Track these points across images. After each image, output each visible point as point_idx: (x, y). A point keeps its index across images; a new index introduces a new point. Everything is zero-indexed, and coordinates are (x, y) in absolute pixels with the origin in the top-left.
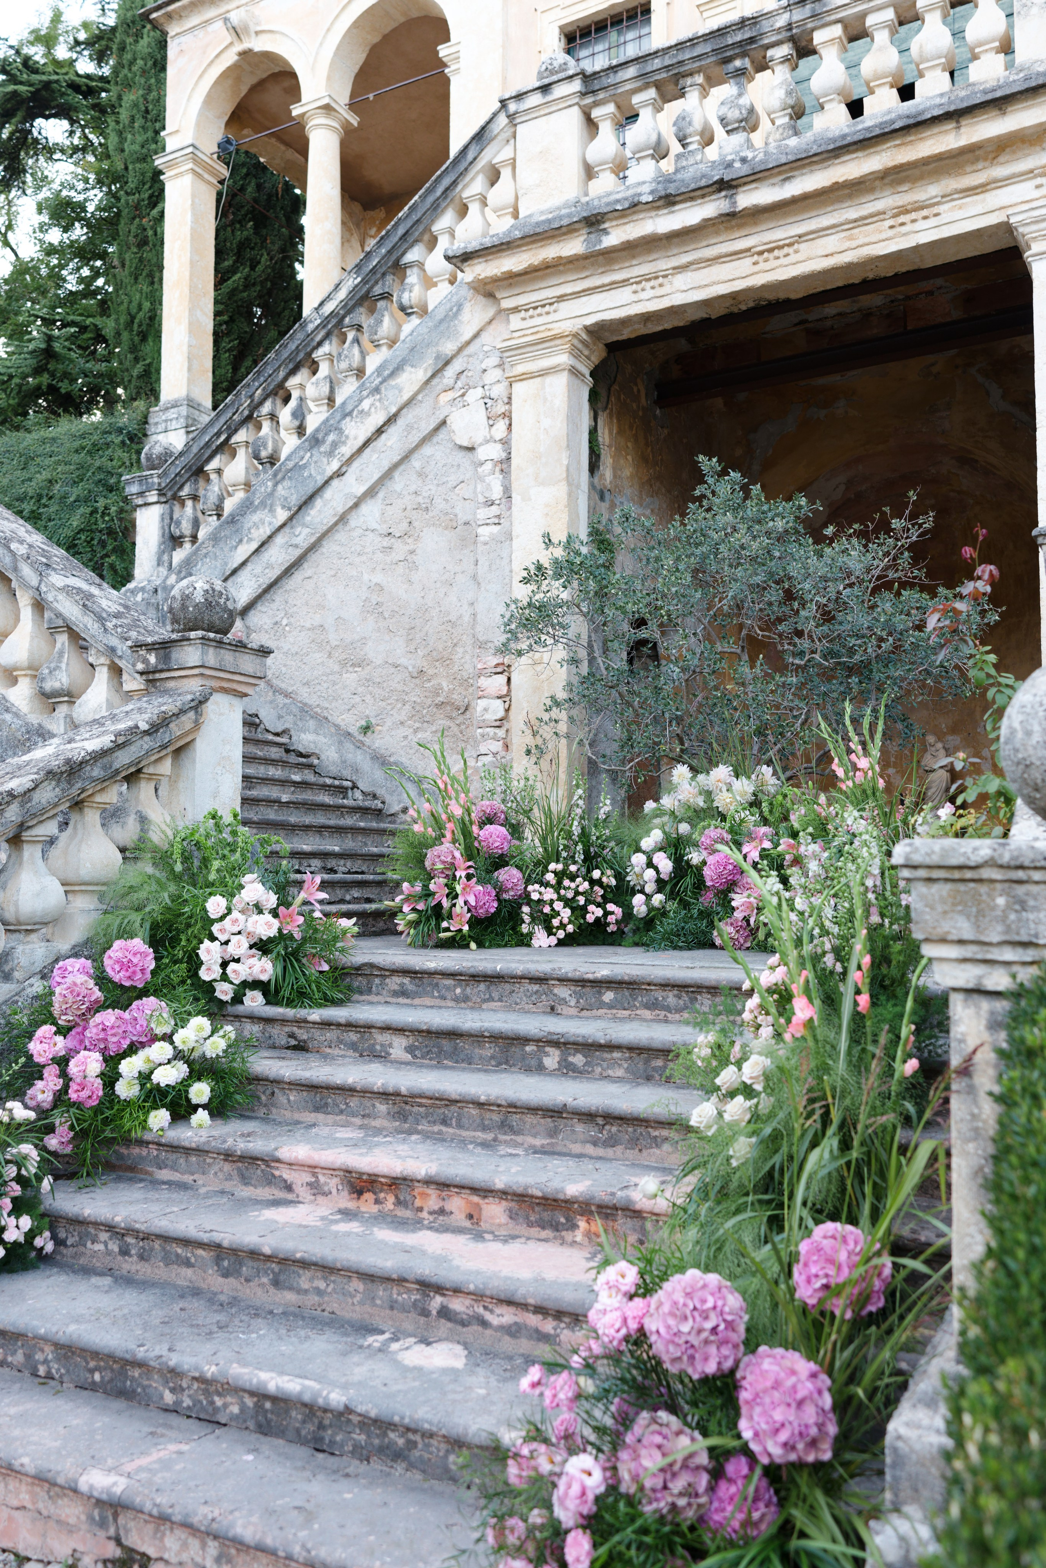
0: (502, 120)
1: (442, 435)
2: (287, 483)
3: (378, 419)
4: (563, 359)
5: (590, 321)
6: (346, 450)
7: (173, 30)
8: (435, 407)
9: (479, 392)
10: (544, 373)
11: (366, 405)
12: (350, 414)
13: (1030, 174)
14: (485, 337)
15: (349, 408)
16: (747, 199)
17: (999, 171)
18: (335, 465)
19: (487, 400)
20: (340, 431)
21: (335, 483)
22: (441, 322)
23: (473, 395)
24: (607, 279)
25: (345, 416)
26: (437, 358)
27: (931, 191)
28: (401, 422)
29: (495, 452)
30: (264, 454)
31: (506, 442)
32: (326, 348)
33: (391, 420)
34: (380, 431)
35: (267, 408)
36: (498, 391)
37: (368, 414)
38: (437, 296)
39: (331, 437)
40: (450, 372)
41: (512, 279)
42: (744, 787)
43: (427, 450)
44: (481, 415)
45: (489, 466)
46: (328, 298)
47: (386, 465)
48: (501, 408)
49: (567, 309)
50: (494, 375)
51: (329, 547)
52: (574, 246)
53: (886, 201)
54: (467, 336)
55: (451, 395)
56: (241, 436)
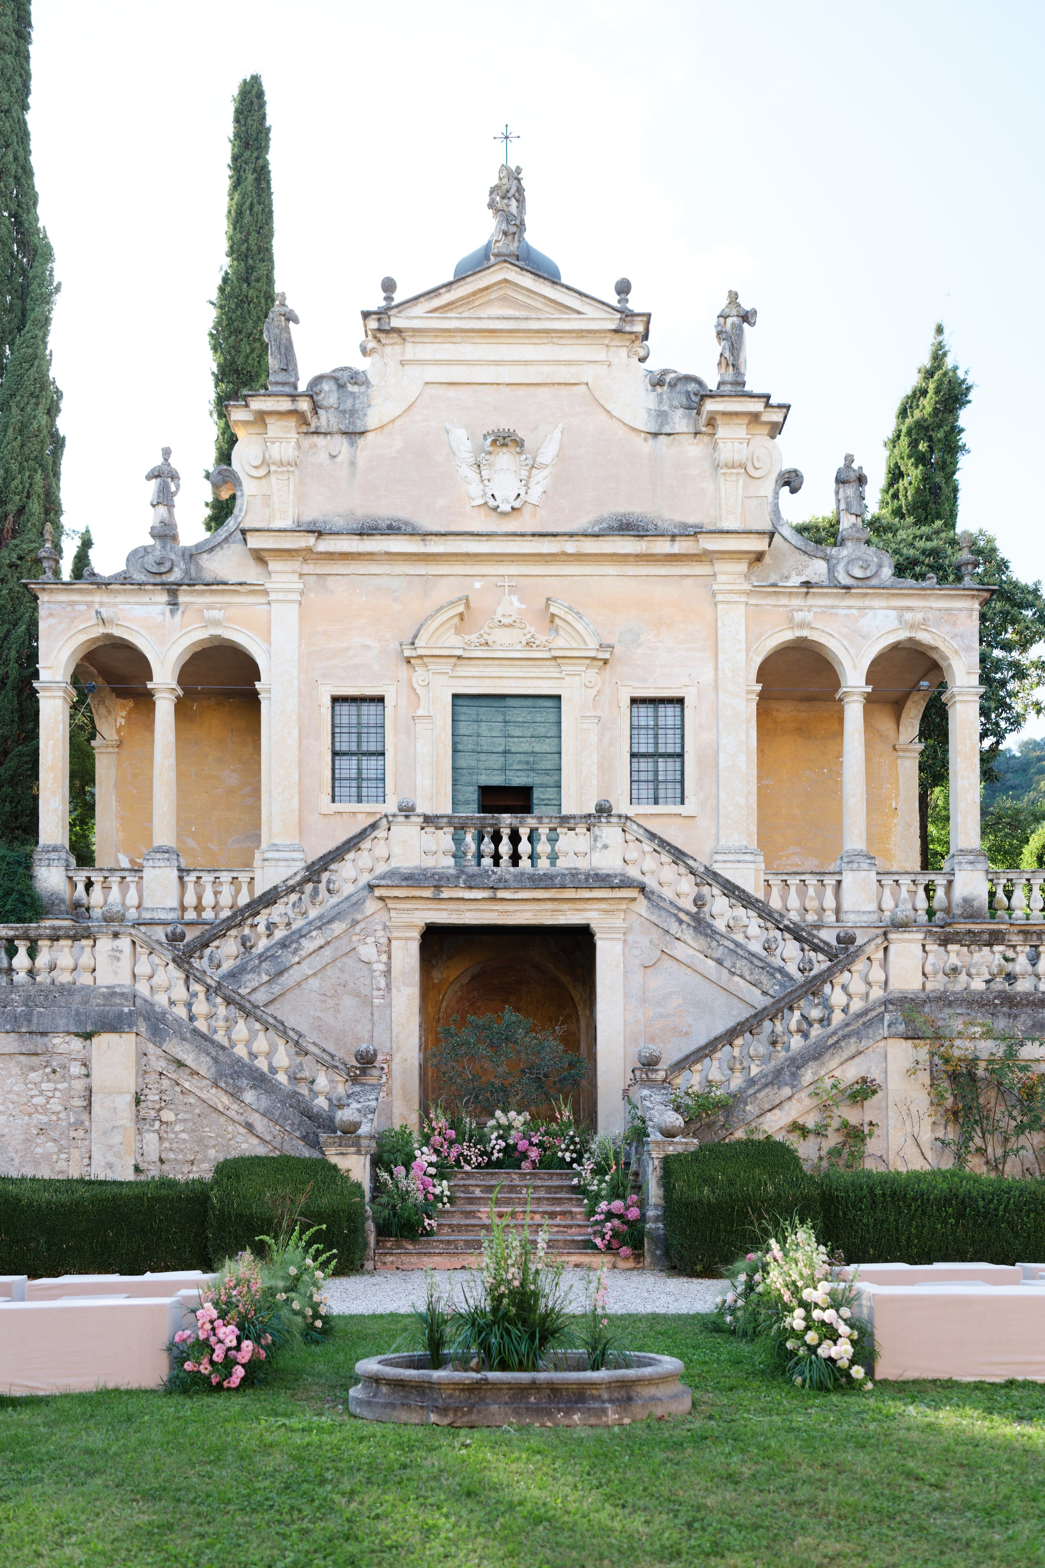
0: (384, 821)
1: (352, 954)
2: (268, 963)
3: (321, 942)
4: (416, 934)
5: (428, 921)
6: (303, 953)
7: (43, 598)
8: (350, 941)
9: (373, 939)
10: (407, 939)
11: (314, 934)
12: (305, 936)
13: (597, 910)
14: (376, 916)
15: (304, 933)
16: (501, 894)
17: (587, 907)
18: (297, 959)
19: (377, 944)
20: (300, 944)
21: (295, 967)
22: (354, 904)
23: (370, 940)
24: (438, 907)
25: (302, 936)
26: (353, 920)
27: (565, 906)
28: (332, 945)
29: (382, 967)
30: (248, 944)
31: (389, 965)
32: (285, 899)
33: (328, 943)
34: (321, 947)
35: (249, 921)
36: (384, 941)
37: (315, 938)
38: (348, 889)
39: (294, 946)
40: (358, 928)
41: (396, 897)
42: (521, 1119)
43: (344, 959)
44: (374, 950)
45: (378, 973)
46: (290, 878)
47: (324, 963)
48: (385, 949)
49: (418, 914)
50: (380, 933)
51: (288, 996)
52: (428, 893)
53: (549, 906)
54: (369, 913)
55: (358, 937)
56: (233, 932)
